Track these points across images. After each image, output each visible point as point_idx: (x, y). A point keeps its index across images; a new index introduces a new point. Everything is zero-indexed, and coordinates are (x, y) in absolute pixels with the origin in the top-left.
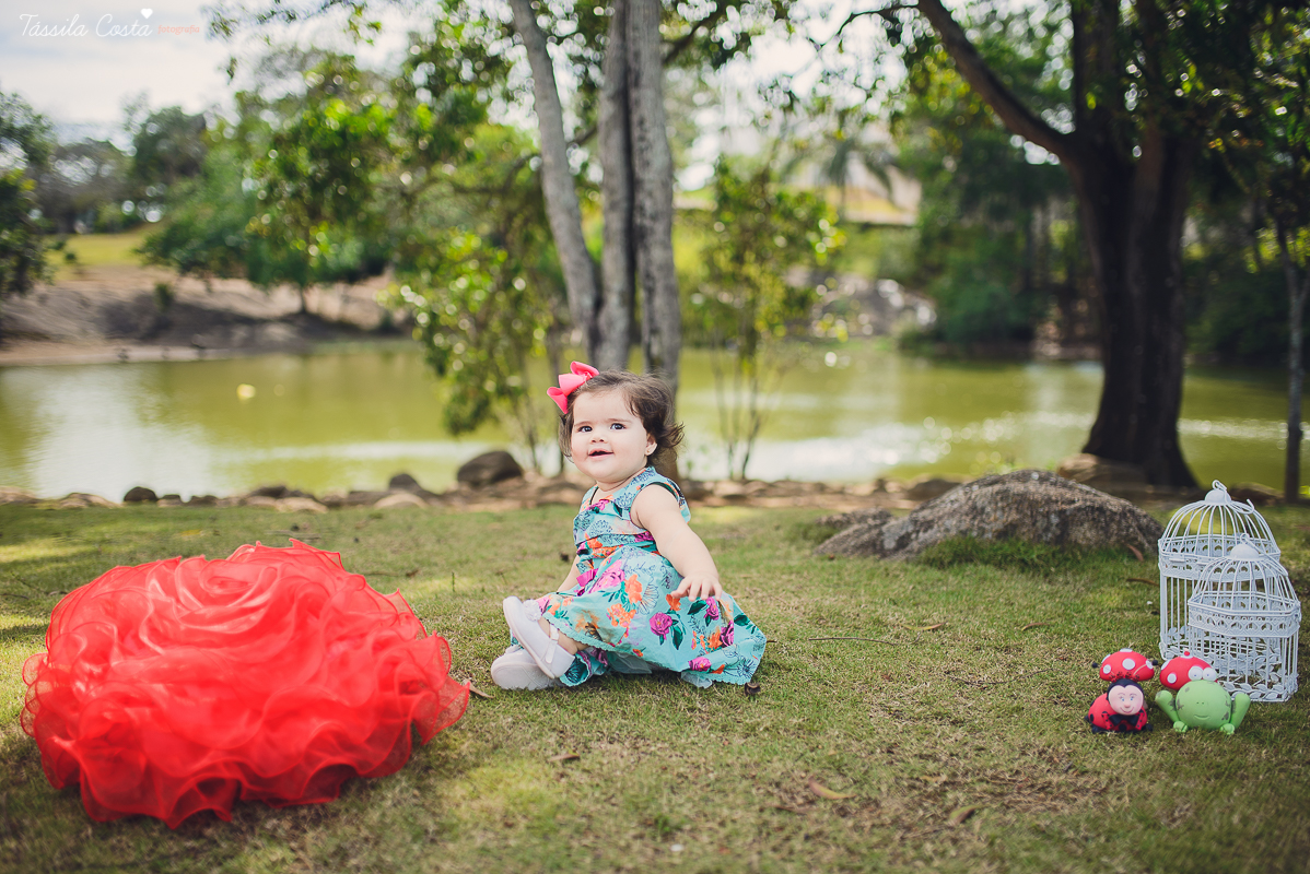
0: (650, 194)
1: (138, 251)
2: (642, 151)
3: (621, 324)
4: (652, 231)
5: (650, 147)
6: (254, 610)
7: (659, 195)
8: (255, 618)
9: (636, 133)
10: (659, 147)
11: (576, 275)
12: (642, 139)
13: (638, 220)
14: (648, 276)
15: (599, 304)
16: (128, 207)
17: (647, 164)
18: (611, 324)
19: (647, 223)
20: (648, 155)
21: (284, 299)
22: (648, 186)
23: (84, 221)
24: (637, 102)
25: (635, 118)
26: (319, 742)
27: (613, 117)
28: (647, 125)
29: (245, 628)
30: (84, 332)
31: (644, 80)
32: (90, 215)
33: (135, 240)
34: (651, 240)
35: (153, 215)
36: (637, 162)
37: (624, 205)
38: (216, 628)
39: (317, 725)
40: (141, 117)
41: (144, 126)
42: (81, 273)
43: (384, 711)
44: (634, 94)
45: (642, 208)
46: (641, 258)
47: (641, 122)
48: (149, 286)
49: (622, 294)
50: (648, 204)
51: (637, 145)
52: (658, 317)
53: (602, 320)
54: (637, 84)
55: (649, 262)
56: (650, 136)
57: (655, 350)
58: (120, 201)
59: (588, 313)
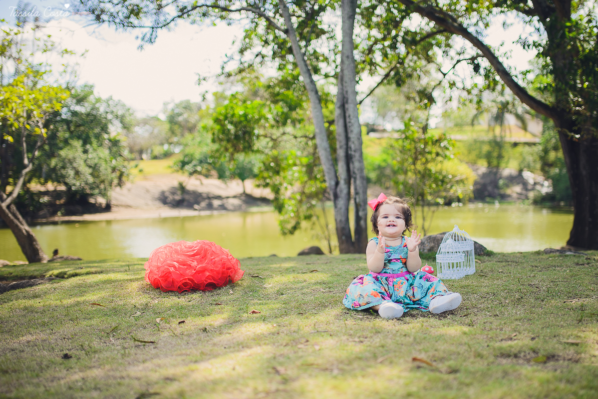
0: (353, 143)
1: (170, 167)
2: (350, 127)
3: (345, 191)
4: (355, 156)
5: (352, 125)
6: (195, 250)
7: (356, 142)
8: (195, 252)
9: (348, 120)
10: (356, 125)
11: (328, 173)
12: (350, 122)
13: (350, 152)
14: (354, 173)
15: (337, 183)
16: (166, 147)
17: (352, 131)
18: (341, 191)
19: (353, 153)
20: (352, 128)
21: (235, 187)
22: (352, 140)
23: (147, 154)
24: (347, 109)
25: (347, 115)
26: (208, 277)
27: (340, 114)
28: (351, 117)
29: (192, 254)
30: (147, 205)
31: (350, 101)
32: (149, 151)
33: (170, 162)
34: (354, 159)
35: (177, 150)
36: (349, 131)
37: (345, 147)
38: (188, 254)
39: (207, 274)
40: (171, 106)
41: (173, 110)
42: (146, 178)
43: (223, 273)
44: (346, 106)
45: (351, 148)
46: (351, 166)
47: (349, 116)
48: (176, 184)
49: (345, 180)
50: (353, 146)
51: (348, 125)
52: (358, 188)
53: (338, 190)
54: (347, 102)
55: (354, 168)
56: (352, 121)
57: (358, 200)
58: (162, 144)
59: (333, 187)
